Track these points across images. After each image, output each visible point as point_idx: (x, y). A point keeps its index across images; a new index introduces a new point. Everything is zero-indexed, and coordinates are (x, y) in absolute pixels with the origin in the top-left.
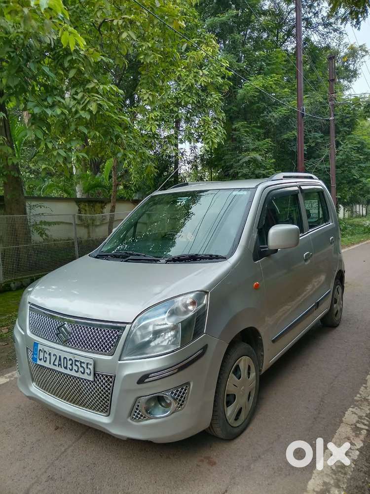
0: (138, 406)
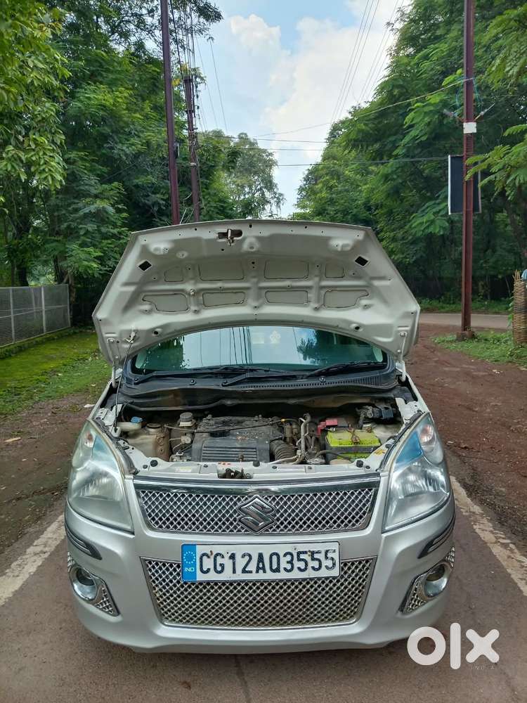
0: (416, 589)
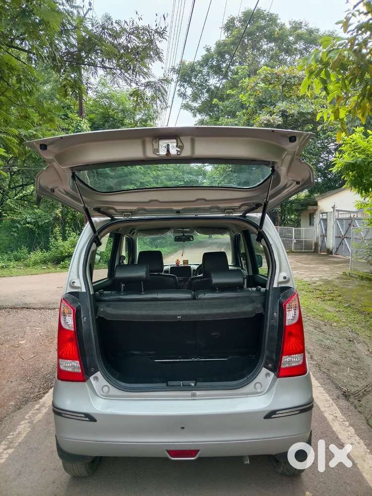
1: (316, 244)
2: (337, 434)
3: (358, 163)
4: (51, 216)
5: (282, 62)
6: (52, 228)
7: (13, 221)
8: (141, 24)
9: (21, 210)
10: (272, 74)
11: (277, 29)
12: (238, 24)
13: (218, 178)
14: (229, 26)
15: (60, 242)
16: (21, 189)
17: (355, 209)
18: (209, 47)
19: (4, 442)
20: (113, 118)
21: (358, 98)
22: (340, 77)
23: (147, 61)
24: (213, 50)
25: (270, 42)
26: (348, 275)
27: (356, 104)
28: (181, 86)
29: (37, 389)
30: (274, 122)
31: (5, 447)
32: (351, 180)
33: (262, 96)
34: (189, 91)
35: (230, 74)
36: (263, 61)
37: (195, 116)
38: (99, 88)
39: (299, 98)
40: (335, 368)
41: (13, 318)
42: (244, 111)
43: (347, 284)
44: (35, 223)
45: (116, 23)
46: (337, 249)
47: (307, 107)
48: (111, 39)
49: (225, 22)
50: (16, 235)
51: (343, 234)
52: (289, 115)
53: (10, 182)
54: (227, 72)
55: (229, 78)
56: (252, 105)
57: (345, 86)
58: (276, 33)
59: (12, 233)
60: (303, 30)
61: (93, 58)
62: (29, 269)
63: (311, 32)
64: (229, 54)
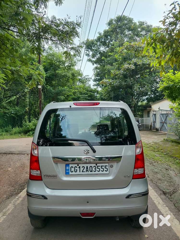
1: (151, 126)
2: (160, 210)
3: (170, 86)
4: (24, 111)
5: (135, 40)
6: (24, 117)
7: (5, 113)
8: (69, 20)
9: (9, 108)
10: (130, 46)
11: (133, 25)
12: (114, 22)
13: (104, 93)
14: (110, 23)
15: (28, 123)
16: (9, 98)
17: (169, 109)
18: (100, 33)
19: (1, 213)
20: (55, 65)
21: (170, 56)
22: (162, 46)
23: (72, 37)
24: (102, 34)
25: (129, 31)
26: (166, 140)
27: (169, 58)
28: (87, 51)
29: (17, 190)
30: (131, 68)
31: (2, 215)
32: (167, 94)
33: (125, 56)
34: (91, 53)
35: (110, 45)
36: (126, 40)
37: (93, 64)
38: (48, 51)
39: (143, 57)
40: (160, 182)
41: (4, 158)
42: (117, 63)
43: (165, 144)
44: (16, 114)
45: (58, 20)
46: (161, 128)
47: (146, 61)
48: (55, 27)
49: (108, 21)
50: (6, 119)
51: (164, 121)
52: (138, 65)
53: (4, 94)
54: (109, 45)
55: (110, 47)
56: (120, 60)
57: (164, 50)
58: (132, 27)
59: (4, 119)
60: (145, 26)
61: (47, 36)
62: (12, 136)
63: (148, 27)
64: (110, 36)
